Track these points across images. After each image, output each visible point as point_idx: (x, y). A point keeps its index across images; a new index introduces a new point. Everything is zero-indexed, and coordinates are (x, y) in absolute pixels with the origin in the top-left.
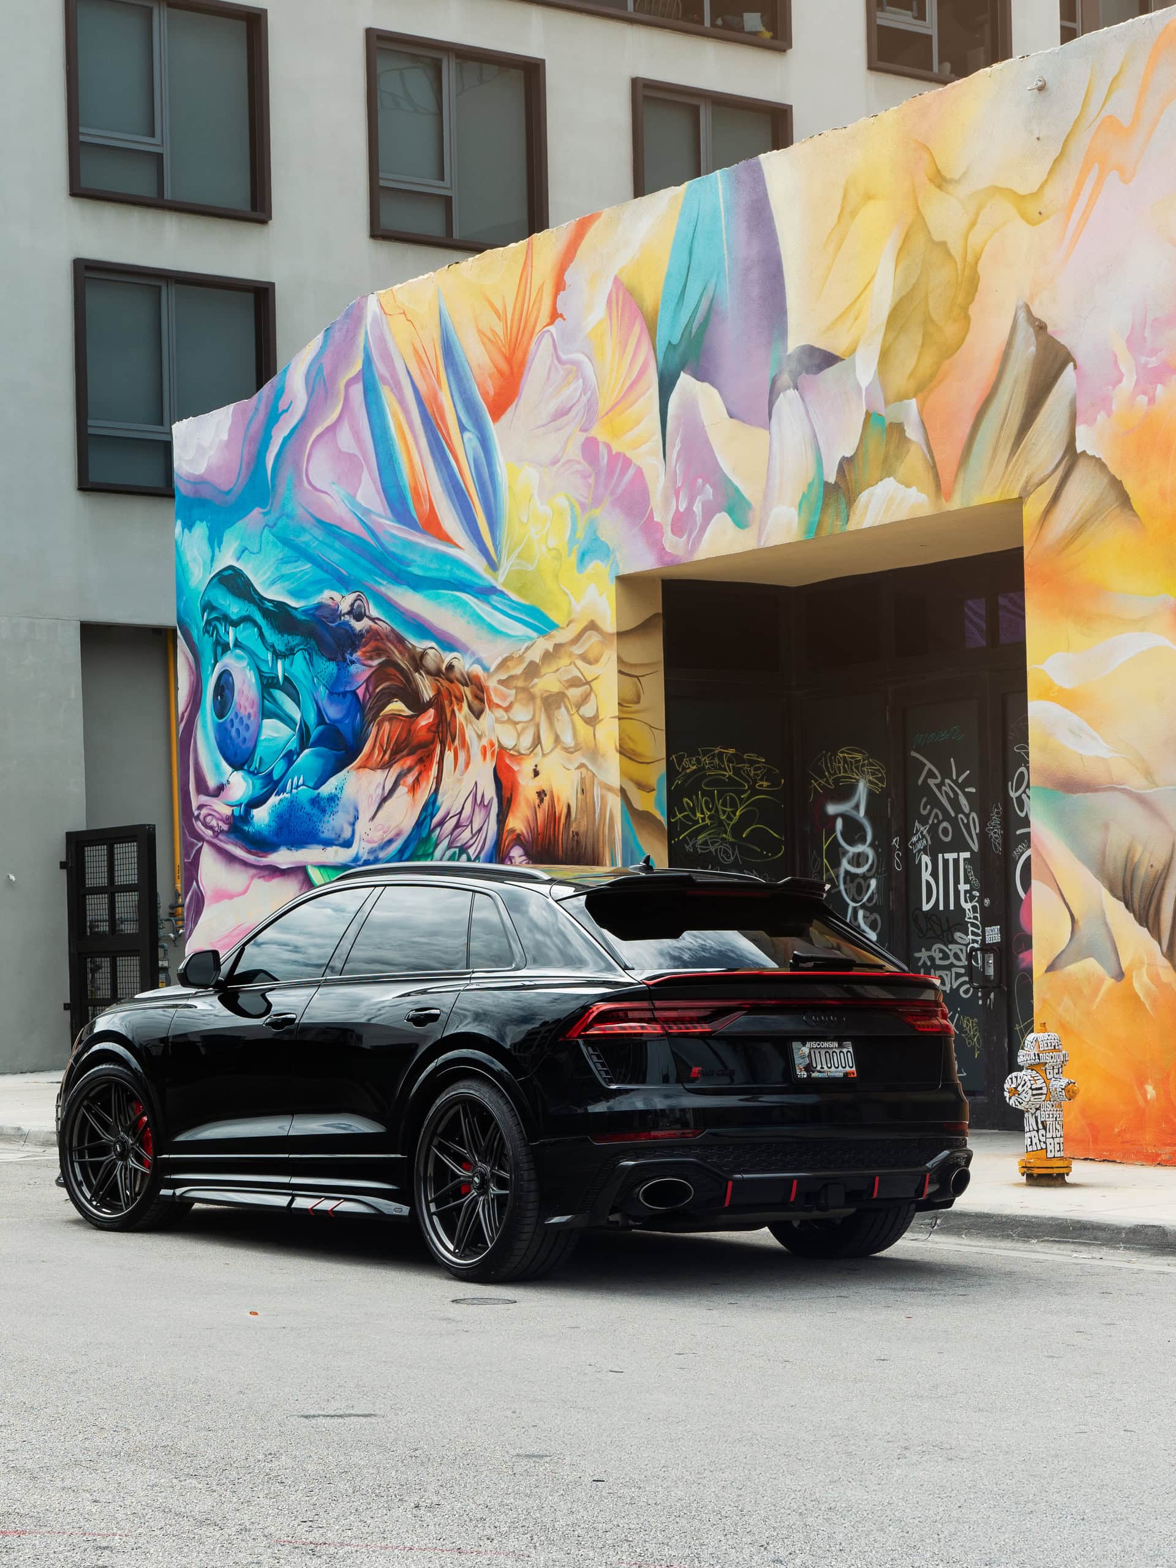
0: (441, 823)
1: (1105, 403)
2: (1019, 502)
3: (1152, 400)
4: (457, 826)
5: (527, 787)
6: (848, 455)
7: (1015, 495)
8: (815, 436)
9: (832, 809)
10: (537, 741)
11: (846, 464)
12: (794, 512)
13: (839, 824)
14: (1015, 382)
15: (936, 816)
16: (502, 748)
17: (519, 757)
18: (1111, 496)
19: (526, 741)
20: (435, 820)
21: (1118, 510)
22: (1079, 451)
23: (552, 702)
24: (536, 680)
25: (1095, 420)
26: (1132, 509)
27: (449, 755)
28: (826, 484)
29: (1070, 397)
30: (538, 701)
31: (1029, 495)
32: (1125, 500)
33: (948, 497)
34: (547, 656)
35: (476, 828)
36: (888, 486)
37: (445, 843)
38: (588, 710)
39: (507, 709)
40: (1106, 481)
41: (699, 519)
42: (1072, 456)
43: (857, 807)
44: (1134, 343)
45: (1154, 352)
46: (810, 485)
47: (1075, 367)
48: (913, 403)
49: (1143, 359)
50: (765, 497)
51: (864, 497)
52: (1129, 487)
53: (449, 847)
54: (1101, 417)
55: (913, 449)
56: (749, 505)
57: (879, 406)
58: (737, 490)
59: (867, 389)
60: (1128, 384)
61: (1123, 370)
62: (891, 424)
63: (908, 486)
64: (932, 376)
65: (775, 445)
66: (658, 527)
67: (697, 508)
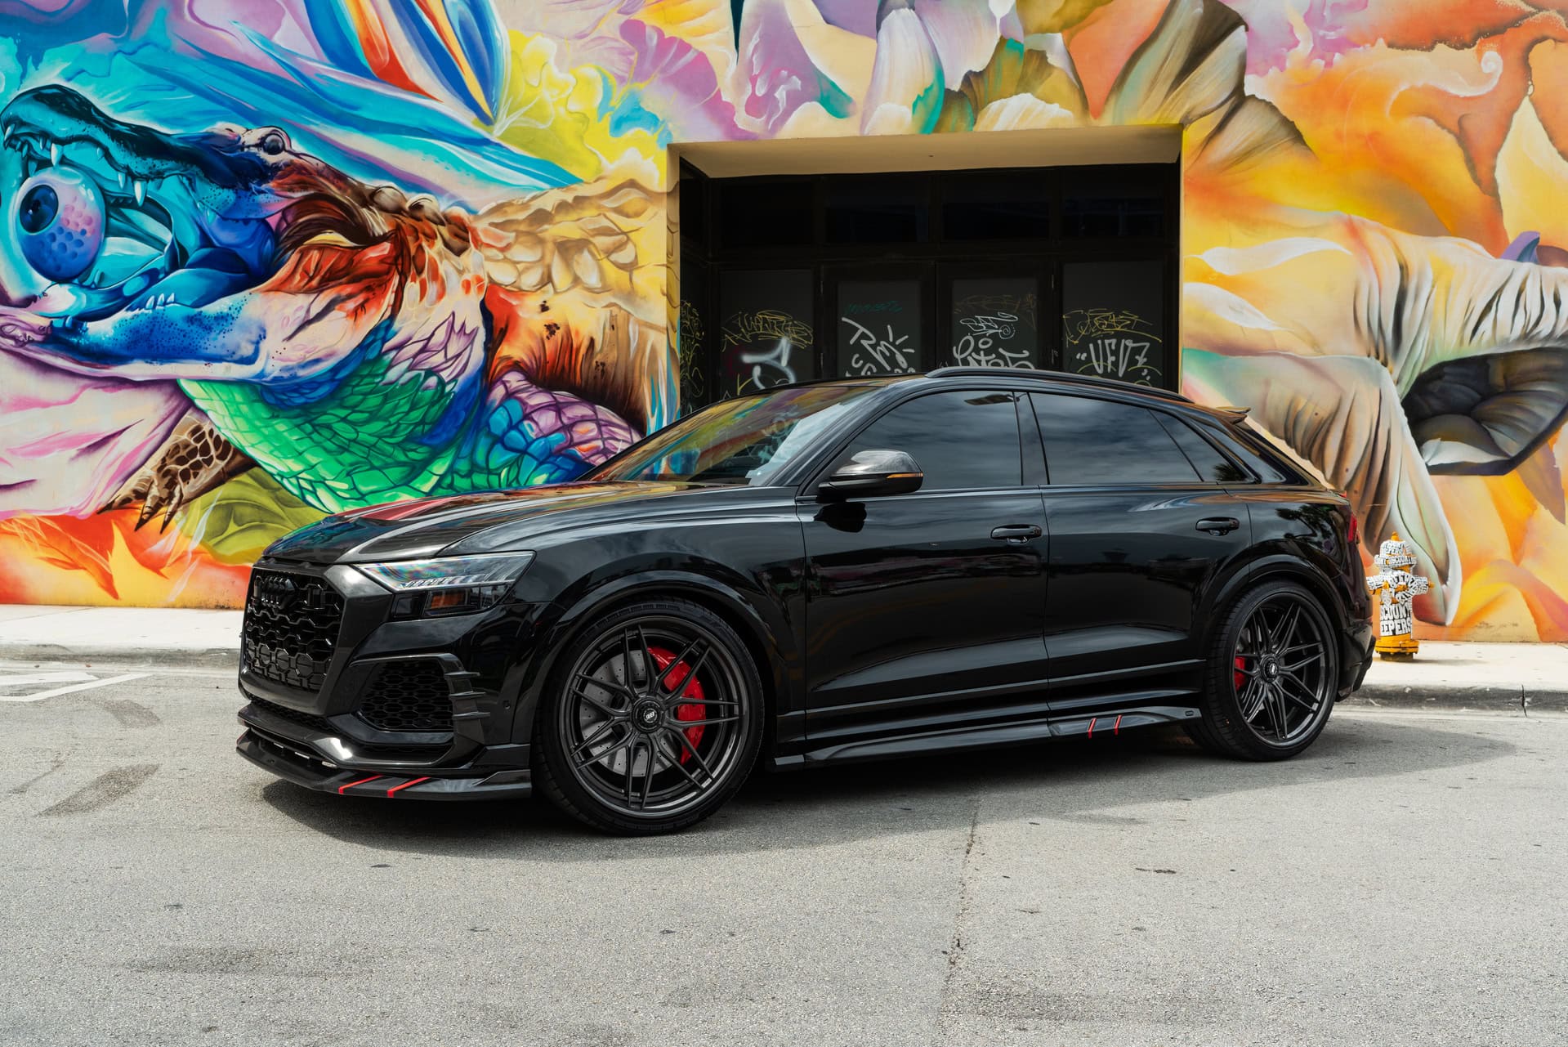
0: (400, 347)
1: (1279, 61)
2: (1181, 126)
3: (1329, 64)
4: (423, 350)
5: (530, 318)
6: (978, 69)
7: (1176, 121)
8: (934, 50)
9: (747, 359)
10: (547, 279)
11: (970, 78)
12: (907, 112)
13: (757, 371)
14: (1179, 33)
15: (870, 369)
16: (494, 286)
17: (520, 293)
18: (1283, 132)
19: (531, 279)
20: (388, 345)
21: (1290, 144)
22: (1248, 92)
23: (567, 249)
24: (546, 226)
25: (1266, 72)
26: (1304, 143)
27: (412, 288)
28: (948, 92)
29: (1240, 51)
30: (550, 246)
31: (1191, 122)
32: (1297, 137)
33: (1097, 114)
34: (562, 206)
35: (451, 352)
36: (1026, 99)
37: (406, 364)
38: (624, 257)
39: (502, 250)
40: (1275, 120)
41: (782, 105)
42: (1238, 98)
43: (779, 358)
44: (1311, 18)
45: (1333, 28)
46: (927, 90)
47: (1247, 29)
48: (1059, 38)
49: (1321, 33)
50: (871, 96)
51: (995, 105)
52: (1301, 125)
53: (410, 368)
54: (1273, 71)
55: (1055, 73)
56: (849, 100)
57: (1017, 33)
58: (833, 85)
59: (1002, 19)
60: (1305, 48)
61: (1299, 36)
62: (1030, 51)
63: (1048, 101)
64: (1083, 18)
65: (884, 53)
66: (729, 108)
67: (781, 94)
